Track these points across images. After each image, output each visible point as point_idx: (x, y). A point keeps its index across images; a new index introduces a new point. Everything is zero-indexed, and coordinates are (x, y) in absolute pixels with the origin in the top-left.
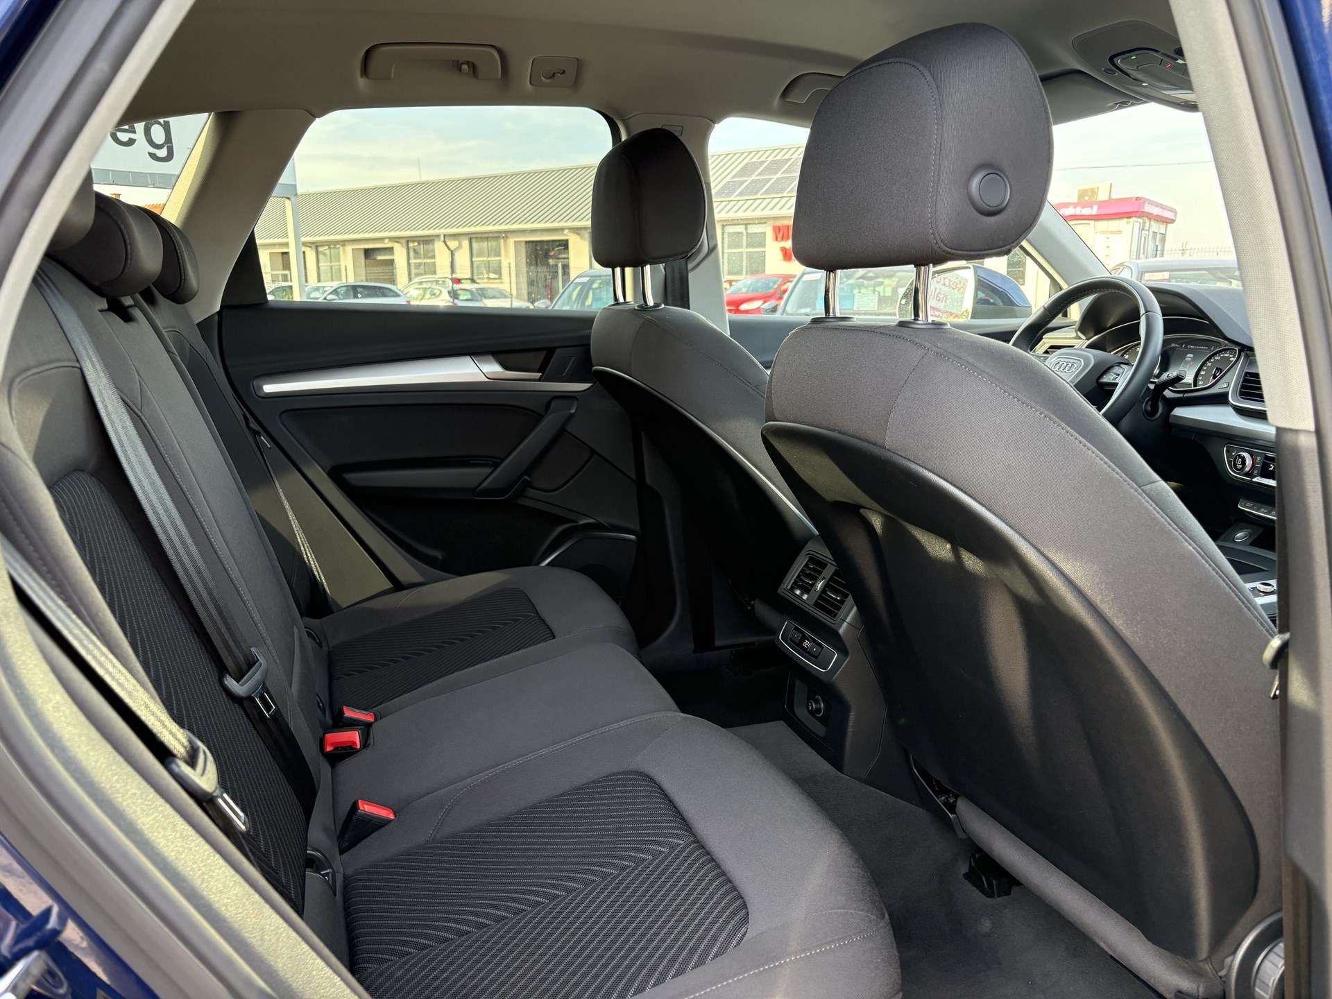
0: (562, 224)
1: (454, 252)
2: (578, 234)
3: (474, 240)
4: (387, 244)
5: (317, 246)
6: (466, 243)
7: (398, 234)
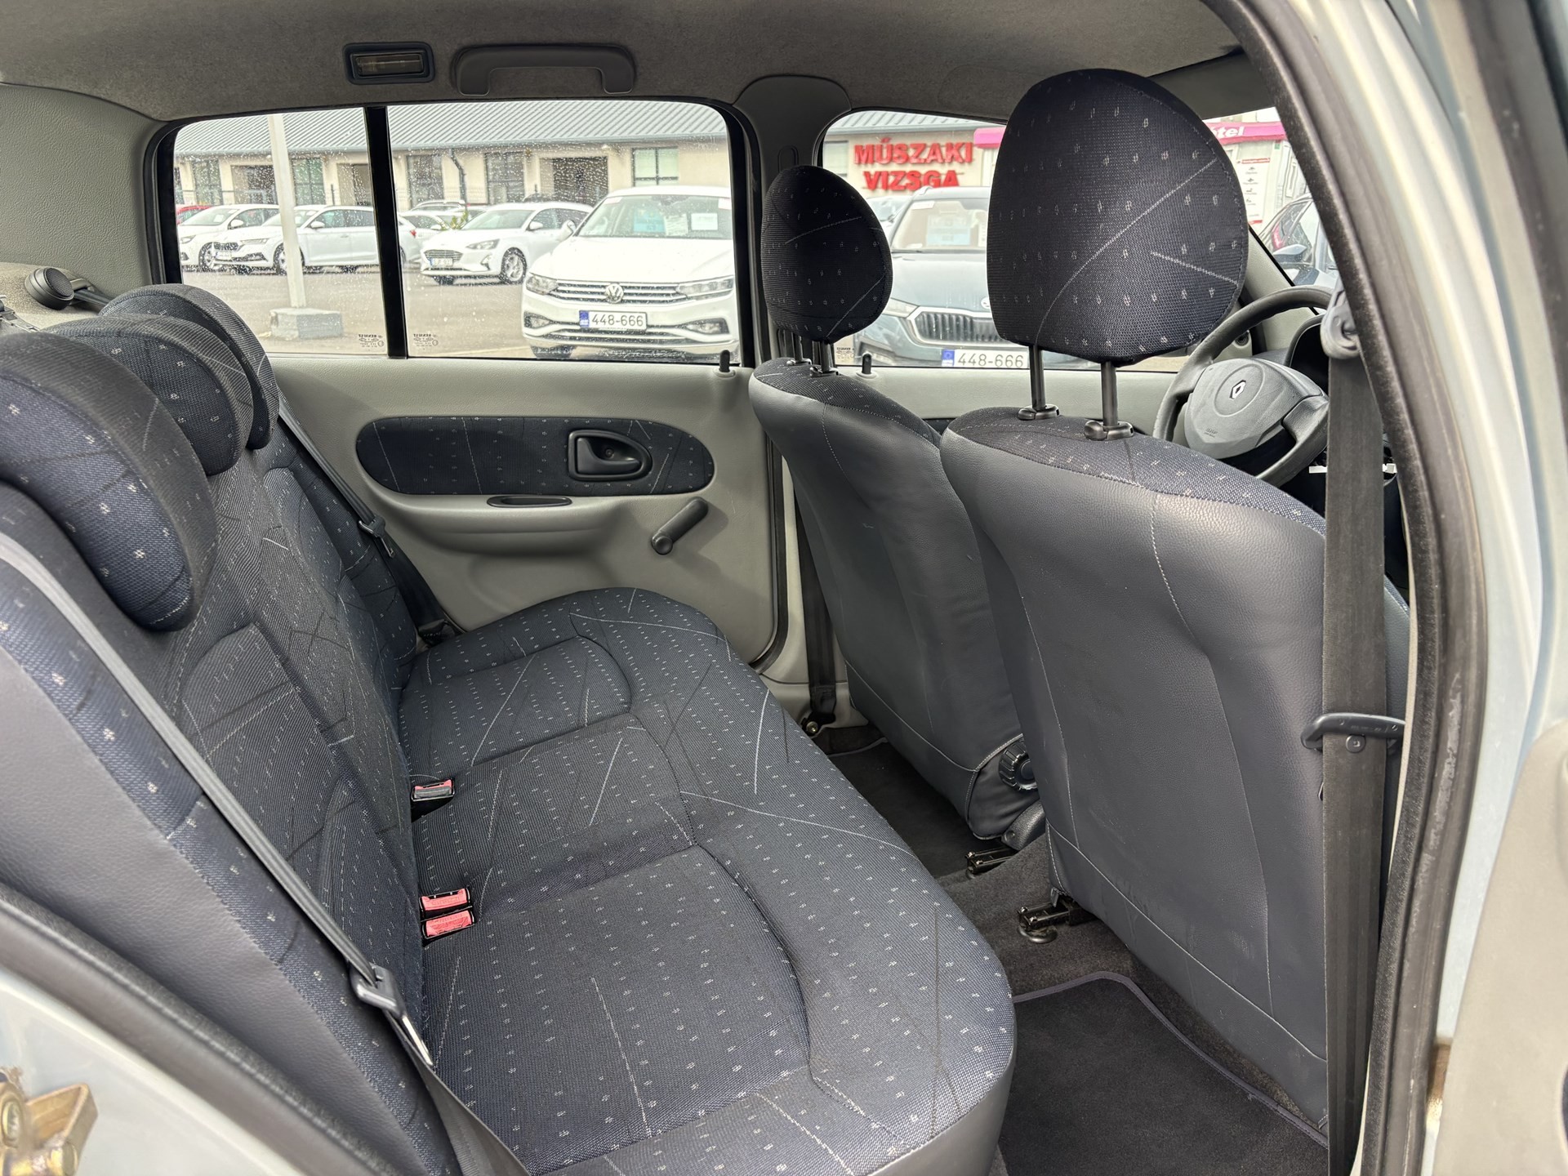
0: (600, 137)
1: (465, 172)
2: (618, 150)
3: (490, 157)
6: (480, 158)
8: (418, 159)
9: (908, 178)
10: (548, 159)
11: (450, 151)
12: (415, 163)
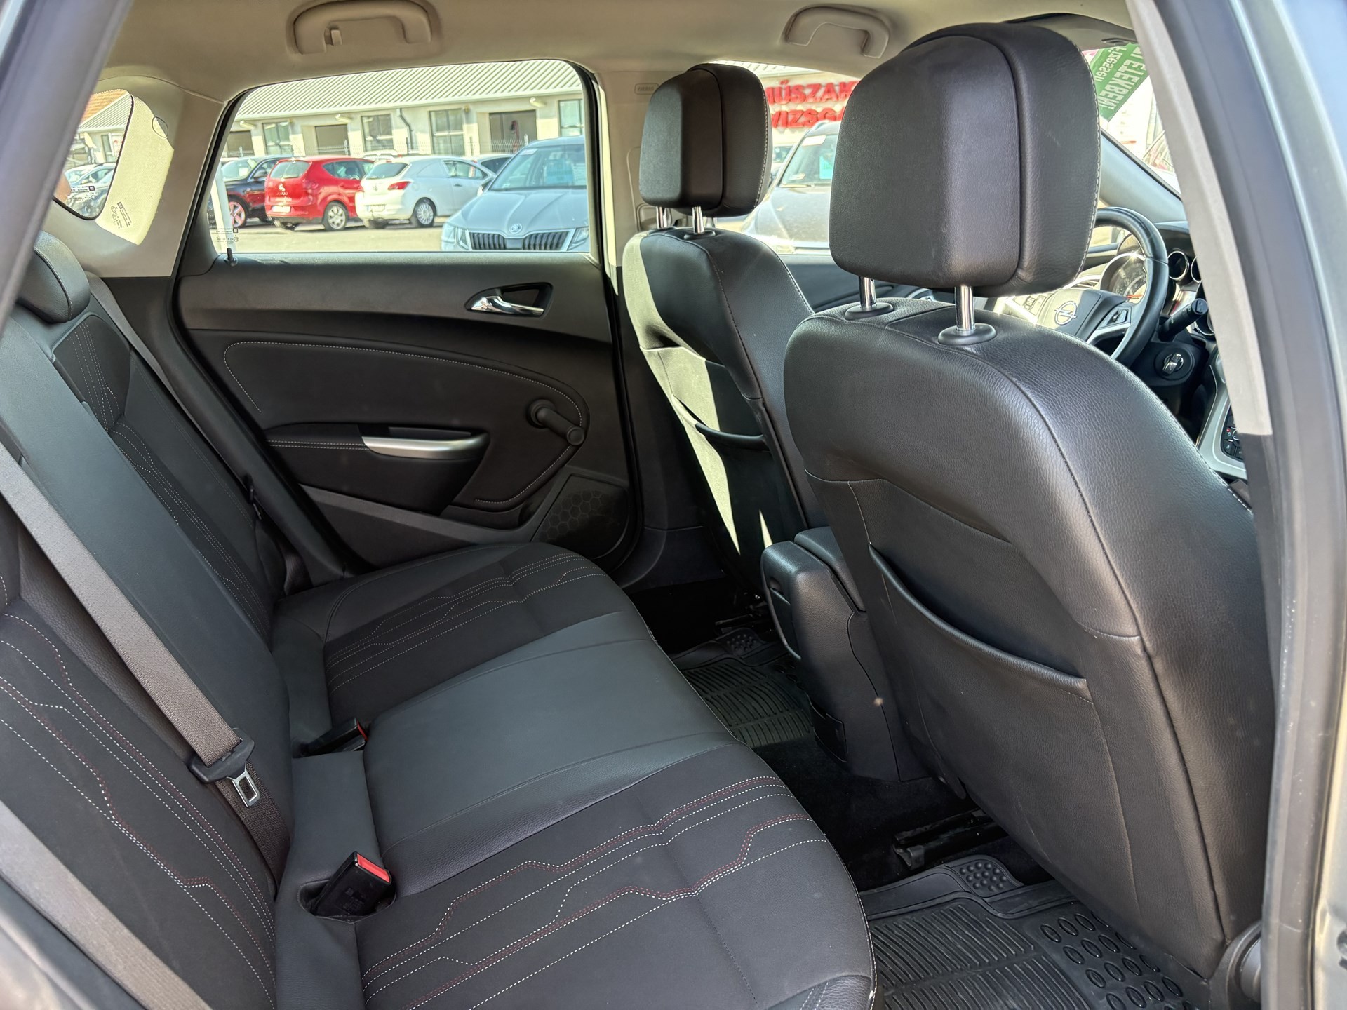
0: (528, 92)
1: (413, 128)
2: (545, 103)
3: (433, 114)
4: (340, 120)
5: (263, 124)
6: (424, 115)
7: (349, 108)
8: (371, 119)
9: (806, 116)
10: (483, 113)
11: (398, 111)
12: (369, 122)
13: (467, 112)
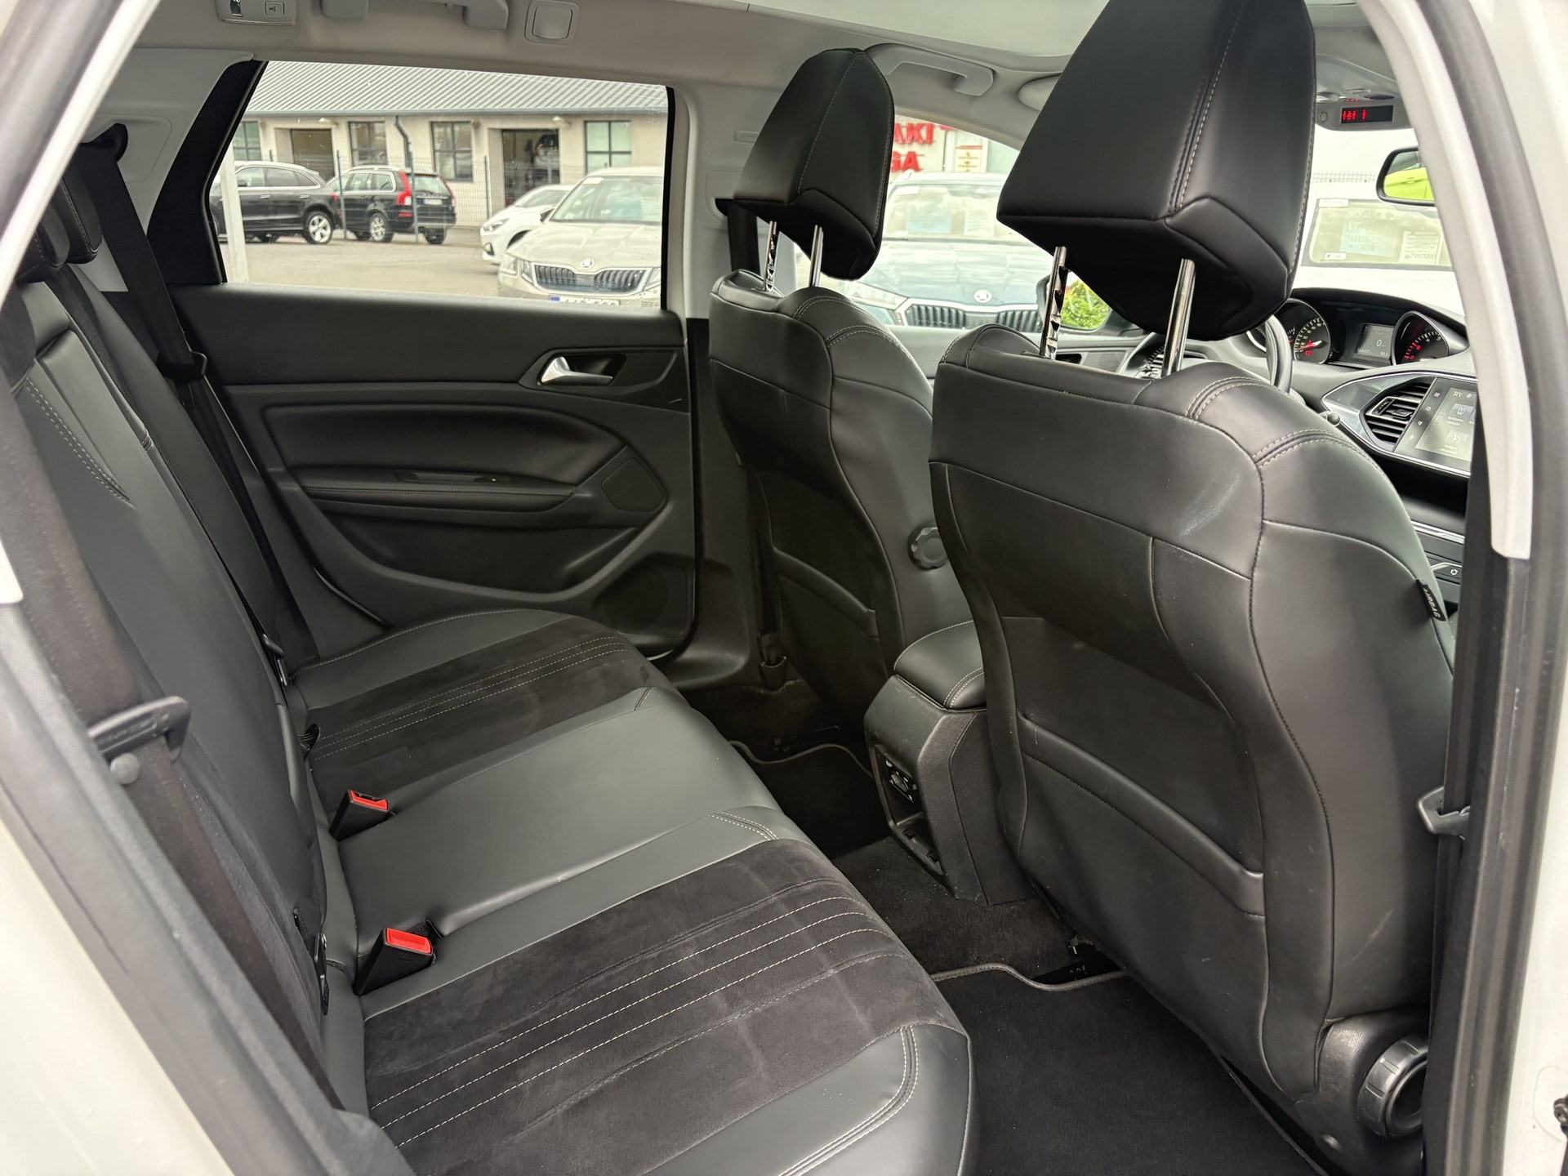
8: (360, 126)
10: (497, 130)
11: (395, 118)
12: (357, 129)
13: (477, 126)
